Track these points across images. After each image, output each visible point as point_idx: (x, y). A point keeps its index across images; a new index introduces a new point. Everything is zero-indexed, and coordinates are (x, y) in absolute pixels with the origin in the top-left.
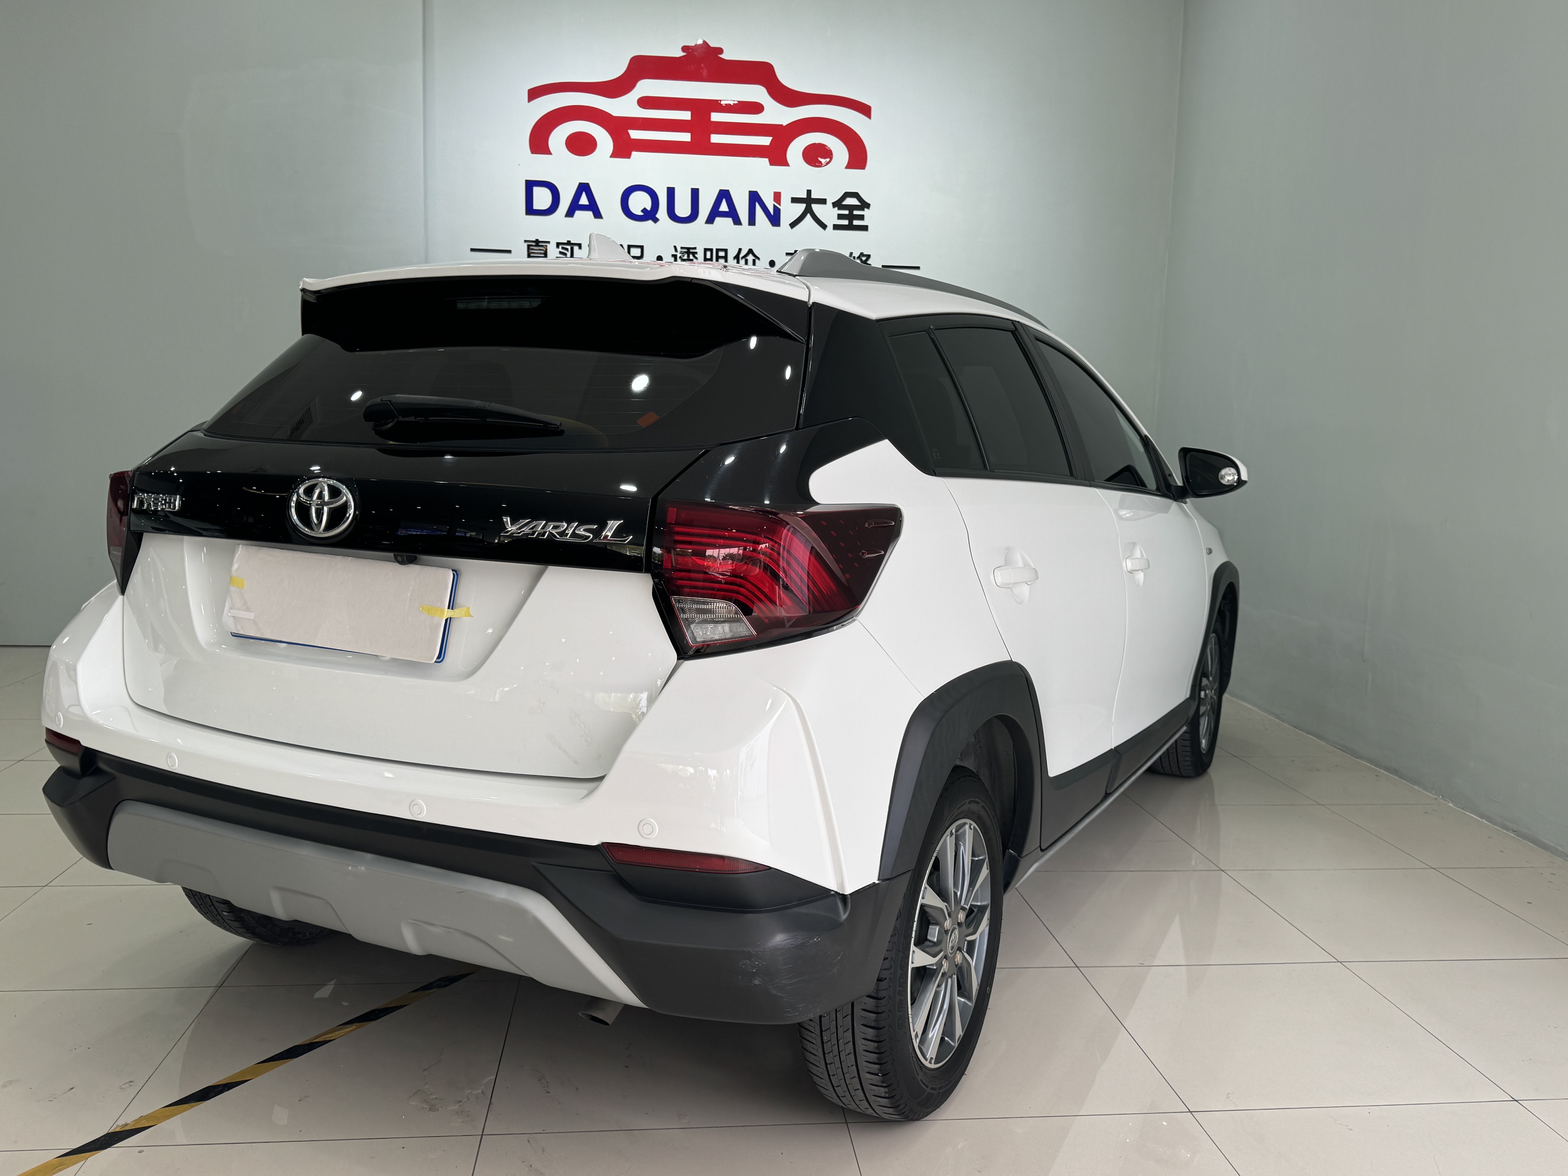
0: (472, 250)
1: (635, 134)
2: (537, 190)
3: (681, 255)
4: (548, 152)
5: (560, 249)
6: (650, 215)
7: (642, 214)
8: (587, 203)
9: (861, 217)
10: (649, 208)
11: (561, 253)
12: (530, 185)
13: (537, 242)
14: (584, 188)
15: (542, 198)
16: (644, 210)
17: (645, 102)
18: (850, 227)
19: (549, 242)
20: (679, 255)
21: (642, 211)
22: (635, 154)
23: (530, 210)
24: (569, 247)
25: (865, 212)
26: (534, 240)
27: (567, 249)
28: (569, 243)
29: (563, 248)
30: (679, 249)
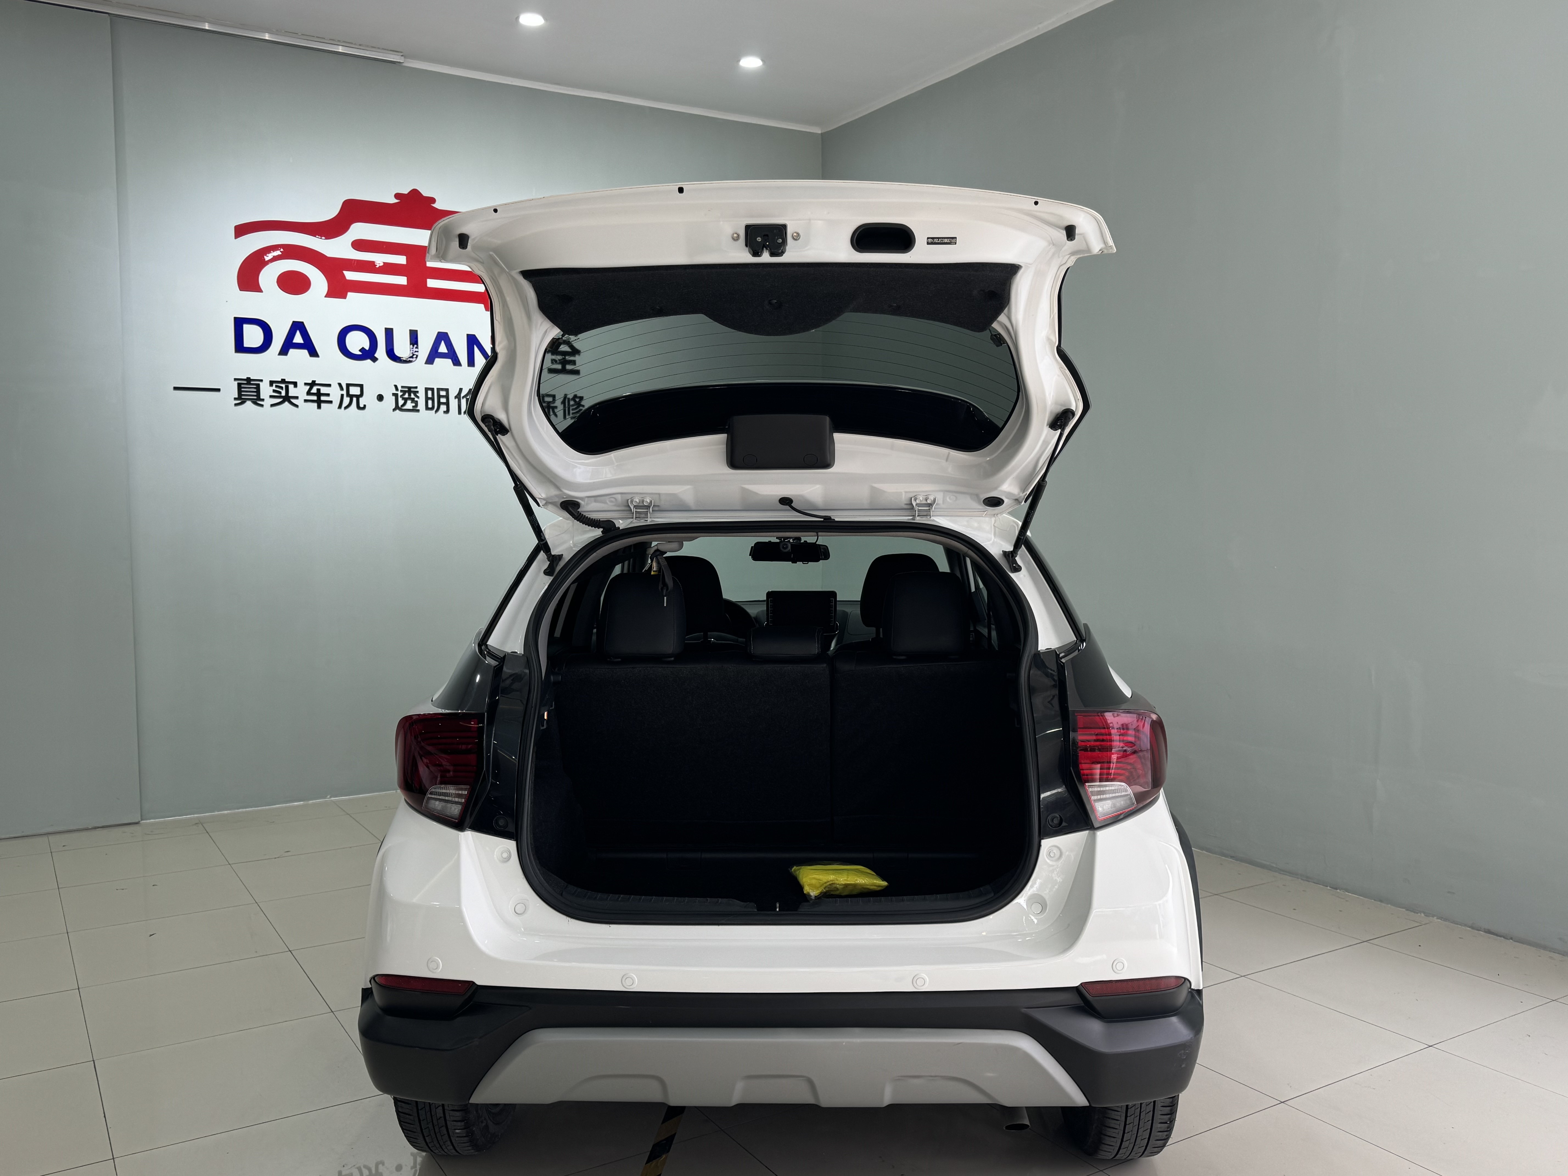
0: (176, 388)
1: (350, 275)
2: (247, 328)
3: (402, 393)
4: (258, 289)
5: (274, 388)
6: (368, 354)
7: (360, 353)
8: (302, 342)
9: (574, 362)
10: (367, 348)
11: (274, 391)
12: (239, 323)
13: (248, 380)
14: (298, 326)
15: (253, 336)
16: (362, 350)
17: (359, 245)
18: (563, 371)
19: (261, 381)
20: (400, 394)
21: (360, 351)
22: (350, 294)
23: (240, 347)
24: (283, 386)
25: (577, 358)
26: (245, 378)
27: (282, 388)
28: (283, 381)
29: (276, 386)
30: (400, 388)
